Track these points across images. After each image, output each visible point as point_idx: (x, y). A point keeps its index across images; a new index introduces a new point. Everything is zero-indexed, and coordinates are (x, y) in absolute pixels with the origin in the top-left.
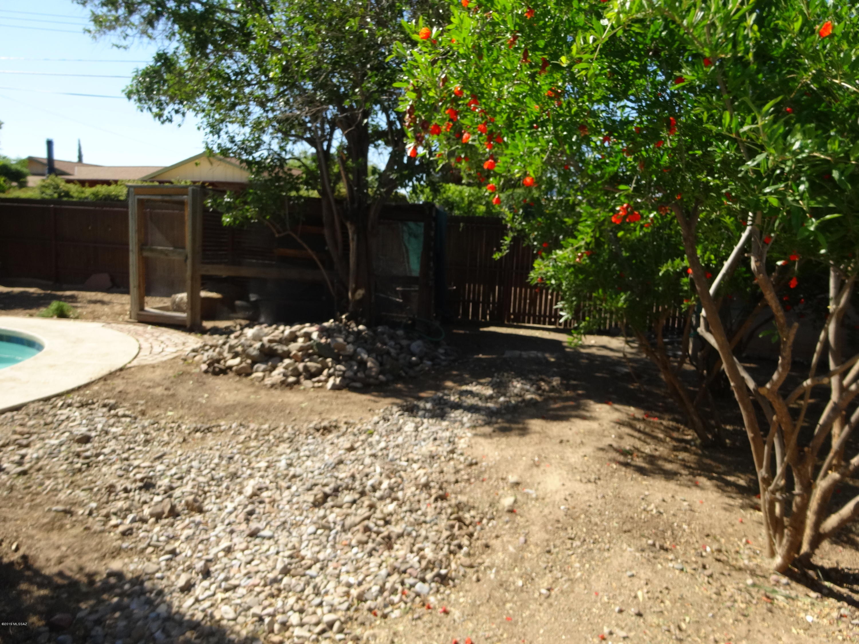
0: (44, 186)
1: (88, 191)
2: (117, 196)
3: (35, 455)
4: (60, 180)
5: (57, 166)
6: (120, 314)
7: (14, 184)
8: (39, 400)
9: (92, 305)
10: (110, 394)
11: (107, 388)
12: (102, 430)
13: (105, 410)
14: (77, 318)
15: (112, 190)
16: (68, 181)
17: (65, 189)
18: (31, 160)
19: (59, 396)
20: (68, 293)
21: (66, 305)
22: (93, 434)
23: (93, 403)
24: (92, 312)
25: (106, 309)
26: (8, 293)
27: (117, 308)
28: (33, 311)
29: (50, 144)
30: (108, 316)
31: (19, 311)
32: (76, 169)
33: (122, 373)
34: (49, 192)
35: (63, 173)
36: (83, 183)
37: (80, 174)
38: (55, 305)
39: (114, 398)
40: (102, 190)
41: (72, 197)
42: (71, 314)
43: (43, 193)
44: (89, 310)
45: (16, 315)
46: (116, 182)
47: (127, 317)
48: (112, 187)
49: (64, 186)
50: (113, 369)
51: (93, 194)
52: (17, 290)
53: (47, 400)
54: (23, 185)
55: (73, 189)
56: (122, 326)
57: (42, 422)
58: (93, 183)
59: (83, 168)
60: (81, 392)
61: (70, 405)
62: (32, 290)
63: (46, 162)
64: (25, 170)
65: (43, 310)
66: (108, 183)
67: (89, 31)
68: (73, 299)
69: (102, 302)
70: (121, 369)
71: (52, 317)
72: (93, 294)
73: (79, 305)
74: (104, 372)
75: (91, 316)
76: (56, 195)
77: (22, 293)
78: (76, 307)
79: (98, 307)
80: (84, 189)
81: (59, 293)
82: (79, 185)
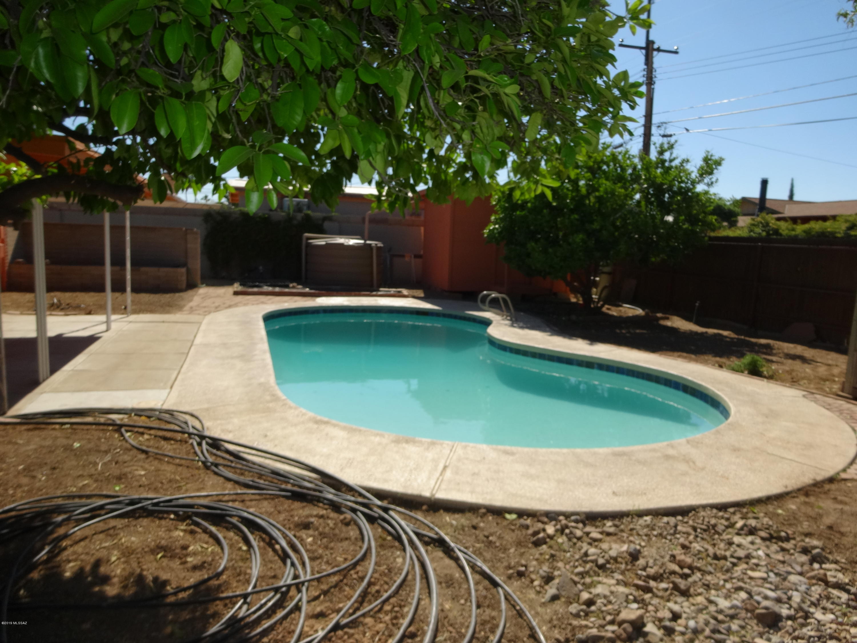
0: (753, 225)
1: (800, 229)
2: (833, 233)
3: (692, 624)
4: (771, 219)
5: (768, 205)
6: (825, 380)
7: (725, 224)
8: (713, 506)
9: (790, 361)
10: (813, 528)
11: (809, 511)
12: (800, 609)
13: (804, 558)
14: (771, 377)
15: (829, 226)
16: (779, 219)
17: (775, 227)
18: (745, 201)
19: (738, 505)
20: (763, 341)
21: (760, 358)
22: (785, 612)
23: (787, 539)
24: (790, 372)
25: (808, 369)
26: (702, 334)
27: (822, 370)
28: (723, 360)
29: (764, 183)
30: (810, 380)
31: (710, 358)
32: (787, 206)
33: (833, 487)
34: (758, 230)
35: (774, 212)
36: (794, 220)
37: (790, 212)
38: (748, 358)
39: (820, 537)
40: (816, 226)
41: (781, 235)
42: (765, 371)
43: (751, 231)
44: (787, 368)
45: (705, 363)
46: (834, 218)
47: (836, 387)
48: (828, 224)
49: (773, 223)
50: (819, 478)
51: (805, 231)
52: (711, 331)
53: (723, 507)
54: (733, 224)
55: (783, 226)
56: (830, 400)
57: (711, 551)
58: (806, 220)
59: (794, 206)
60: (770, 508)
61: (752, 531)
62: (725, 333)
63: (757, 202)
64: (737, 210)
65: (735, 361)
66: (824, 219)
67: (845, 15)
68: (768, 349)
69: (803, 359)
70: (831, 480)
71: (742, 372)
72: (791, 345)
73: (774, 358)
74: (807, 479)
75: (789, 377)
76: (764, 234)
77: (716, 335)
78: (772, 361)
79: (797, 365)
80: (795, 226)
81: (753, 340)
82: (790, 222)
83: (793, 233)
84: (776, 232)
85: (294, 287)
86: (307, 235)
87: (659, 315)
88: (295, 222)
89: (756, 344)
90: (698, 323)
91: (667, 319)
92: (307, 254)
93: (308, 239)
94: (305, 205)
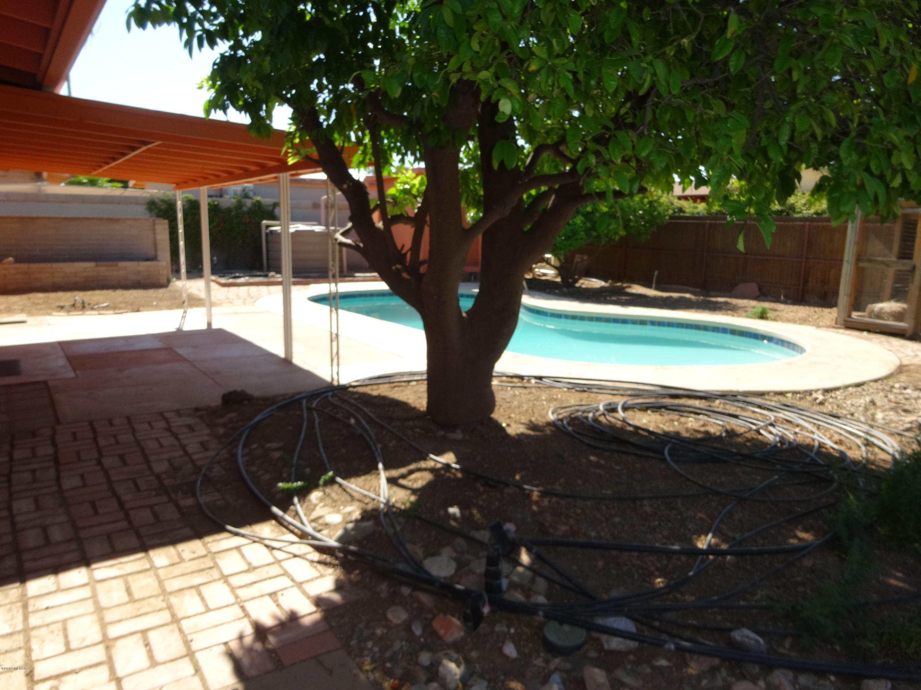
16: (680, 198)
17: (678, 205)
19: (881, 379)
41: (687, 212)
42: (770, 316)
49: (675, 201)
55: (684, 203)
62: (687, 296)
80: (696, 205)
81: (713, 299)
82: (691, 201)
83: (696, 211)
84: (681, 210)
85: (273, 276)
86: (264, 222)
87: (625, 285)
88: (245, 209)
89: (716, 303)
90: (657, 289)
91: (630, 287)
92: (267, 242)
93: (268, 226)
94: (251, 191)
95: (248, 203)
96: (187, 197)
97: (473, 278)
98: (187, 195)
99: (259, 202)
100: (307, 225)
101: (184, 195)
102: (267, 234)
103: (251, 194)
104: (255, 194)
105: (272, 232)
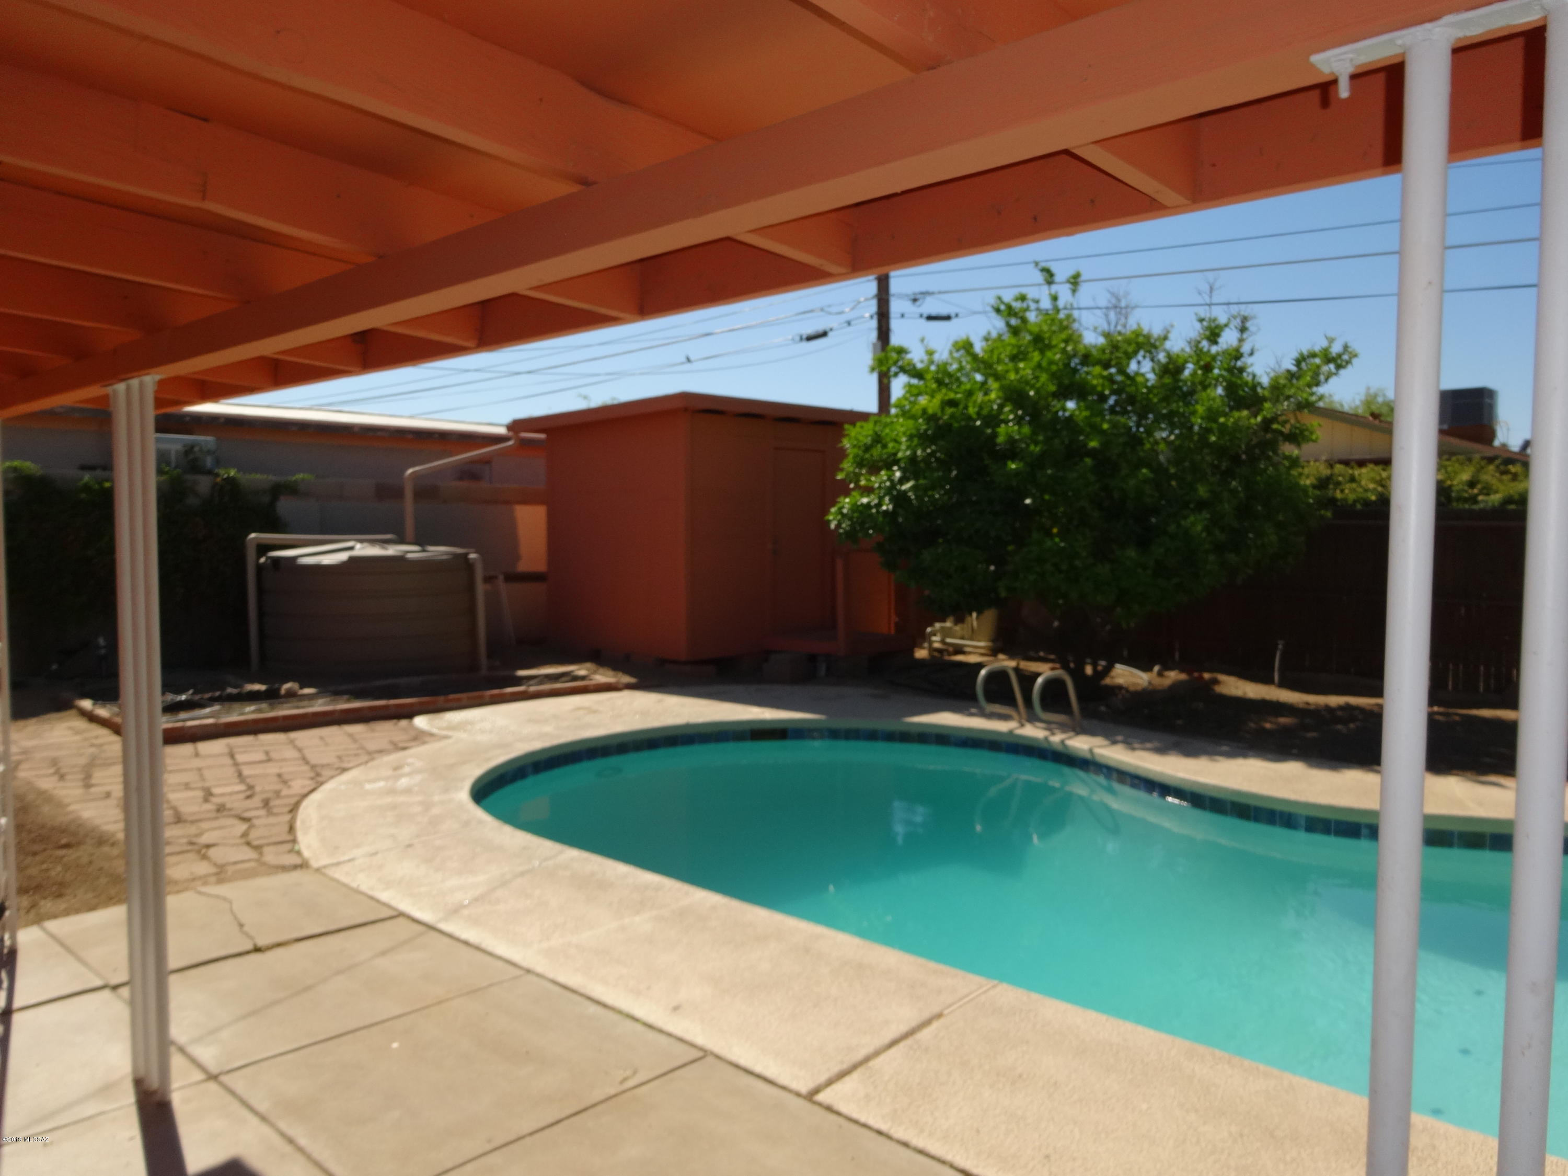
86: (253, 537)
90: (1285, 684)
92: (261, 591)
93: (263, 549)
94: (209, 452)
95: (204, 484)
96: (15, 469)
97: (822, 670)
98: (16, 463)
99: (230, 481)
100: (373, 542)
101: (8, 464)
102: (260, 568)
103: (209, 462)
104: (218, 462)
105: (277, 561)
